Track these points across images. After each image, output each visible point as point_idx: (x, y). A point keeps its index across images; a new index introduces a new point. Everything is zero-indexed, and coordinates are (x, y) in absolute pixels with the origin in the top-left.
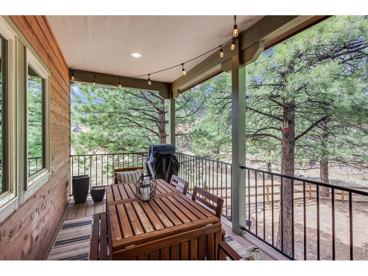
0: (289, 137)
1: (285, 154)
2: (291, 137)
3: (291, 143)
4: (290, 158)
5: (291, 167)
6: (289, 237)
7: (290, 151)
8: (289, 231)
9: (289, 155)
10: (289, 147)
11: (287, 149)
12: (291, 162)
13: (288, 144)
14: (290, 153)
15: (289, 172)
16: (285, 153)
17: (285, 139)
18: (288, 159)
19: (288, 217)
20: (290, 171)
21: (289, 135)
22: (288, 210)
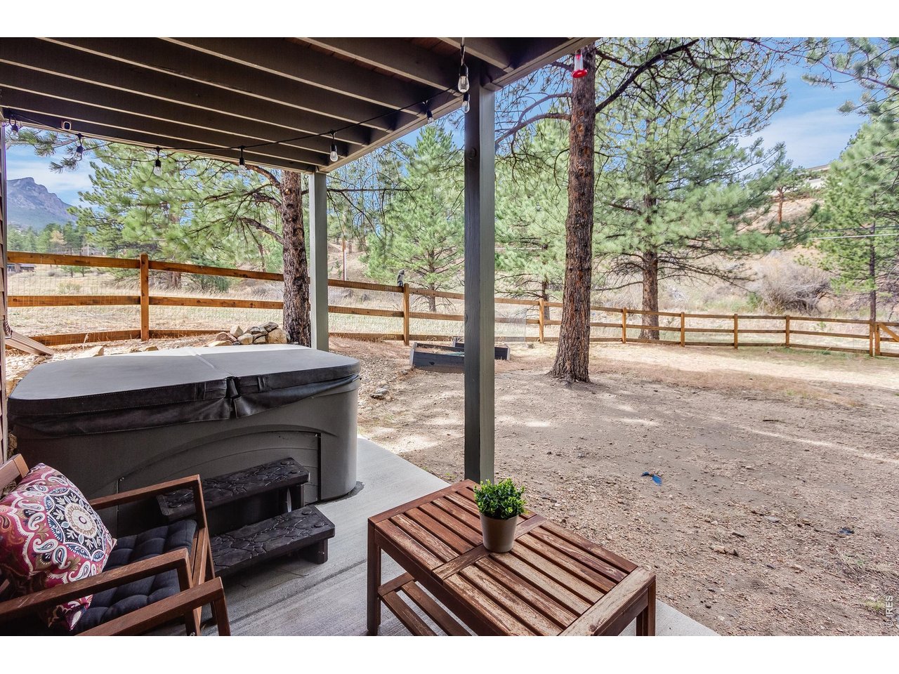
0: (584, 101)
1: (576, 140)
2: (588, 100)
3: (588, 114)
4: (586, 147)
5: (587, 166)
6: (583, 322)
7: (586, 131)
8: (583, 309)
9: (583, 141)
10: (584, 122)
11: (580, 126)
12: (588, 156)
13: (582, 118)
14: (585, 136)
15: (584, 179)
16: (577, 136)
17: (577, 106)
18: (582, 150)
19: (581, 278)
20: (586, 176)
21: (584, 96)
22: (580, 262)
